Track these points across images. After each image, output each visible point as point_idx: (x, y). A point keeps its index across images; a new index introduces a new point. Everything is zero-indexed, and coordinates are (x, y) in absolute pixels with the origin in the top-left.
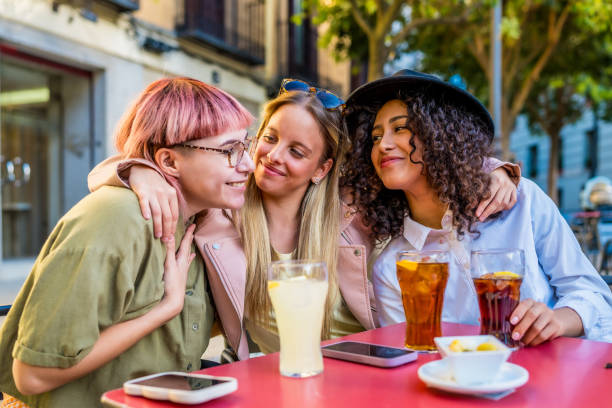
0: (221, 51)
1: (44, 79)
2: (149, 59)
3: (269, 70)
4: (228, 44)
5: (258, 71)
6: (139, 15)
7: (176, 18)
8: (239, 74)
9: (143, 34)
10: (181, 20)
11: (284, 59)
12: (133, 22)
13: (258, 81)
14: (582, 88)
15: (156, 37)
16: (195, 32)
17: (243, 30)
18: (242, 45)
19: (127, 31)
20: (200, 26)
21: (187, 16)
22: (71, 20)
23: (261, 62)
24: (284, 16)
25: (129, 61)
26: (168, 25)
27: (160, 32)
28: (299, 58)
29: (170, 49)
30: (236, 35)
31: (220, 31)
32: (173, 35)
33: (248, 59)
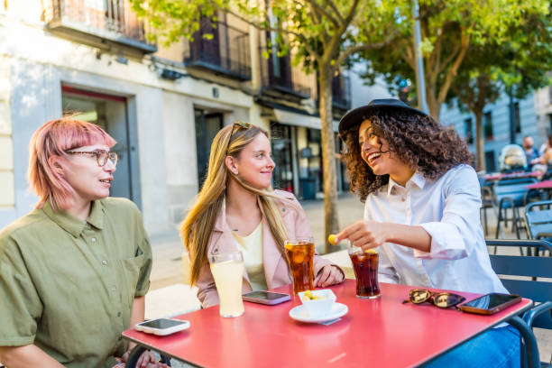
0: (218, 74)
1: (93, 105)
2: (167, 85)
3: (255, 83)
4: (224, 68)
5: (246, 85)
6: (158, 55)
7: (184, 53)
8: (233, 88)
9: (161, 67)
10: (188, 55)
11: (266, 74)
12: (153, 60)
13: (247, 92)
14: (495, 76)
15: (170, 68)
16: (198, 63)
17: (233, 57)
18: (233, 67)
19: (149, 66)
20: (202, 58)
21: (191, 51)
22: (110, 63)
23: (249, 79)
24: (264, 43)
25: (153, 87)
26: (179, 59)
27: (173, 65)
28: (277, 72)
29: (181, 75)
30: (229, 61)
31: (217, 60)
32: (183, 65)
33: (239, 77)
